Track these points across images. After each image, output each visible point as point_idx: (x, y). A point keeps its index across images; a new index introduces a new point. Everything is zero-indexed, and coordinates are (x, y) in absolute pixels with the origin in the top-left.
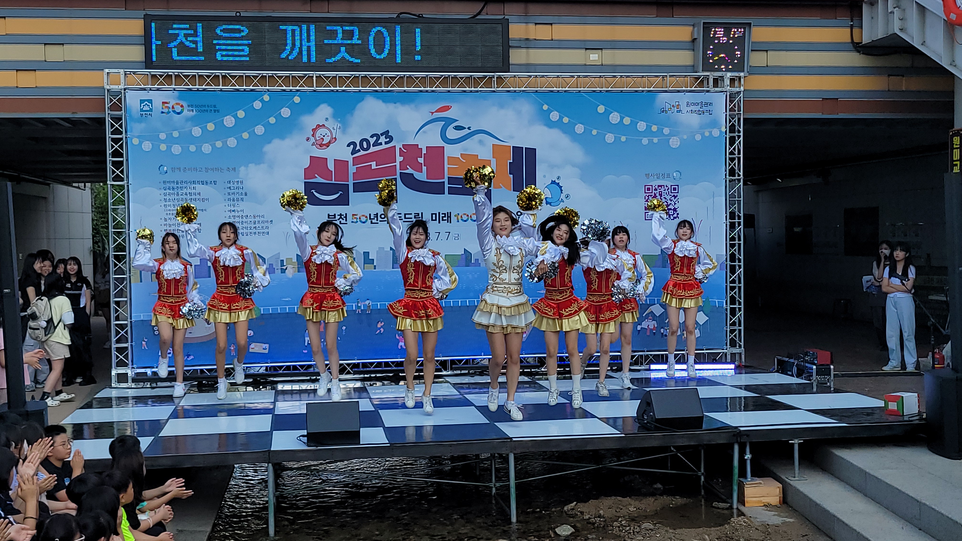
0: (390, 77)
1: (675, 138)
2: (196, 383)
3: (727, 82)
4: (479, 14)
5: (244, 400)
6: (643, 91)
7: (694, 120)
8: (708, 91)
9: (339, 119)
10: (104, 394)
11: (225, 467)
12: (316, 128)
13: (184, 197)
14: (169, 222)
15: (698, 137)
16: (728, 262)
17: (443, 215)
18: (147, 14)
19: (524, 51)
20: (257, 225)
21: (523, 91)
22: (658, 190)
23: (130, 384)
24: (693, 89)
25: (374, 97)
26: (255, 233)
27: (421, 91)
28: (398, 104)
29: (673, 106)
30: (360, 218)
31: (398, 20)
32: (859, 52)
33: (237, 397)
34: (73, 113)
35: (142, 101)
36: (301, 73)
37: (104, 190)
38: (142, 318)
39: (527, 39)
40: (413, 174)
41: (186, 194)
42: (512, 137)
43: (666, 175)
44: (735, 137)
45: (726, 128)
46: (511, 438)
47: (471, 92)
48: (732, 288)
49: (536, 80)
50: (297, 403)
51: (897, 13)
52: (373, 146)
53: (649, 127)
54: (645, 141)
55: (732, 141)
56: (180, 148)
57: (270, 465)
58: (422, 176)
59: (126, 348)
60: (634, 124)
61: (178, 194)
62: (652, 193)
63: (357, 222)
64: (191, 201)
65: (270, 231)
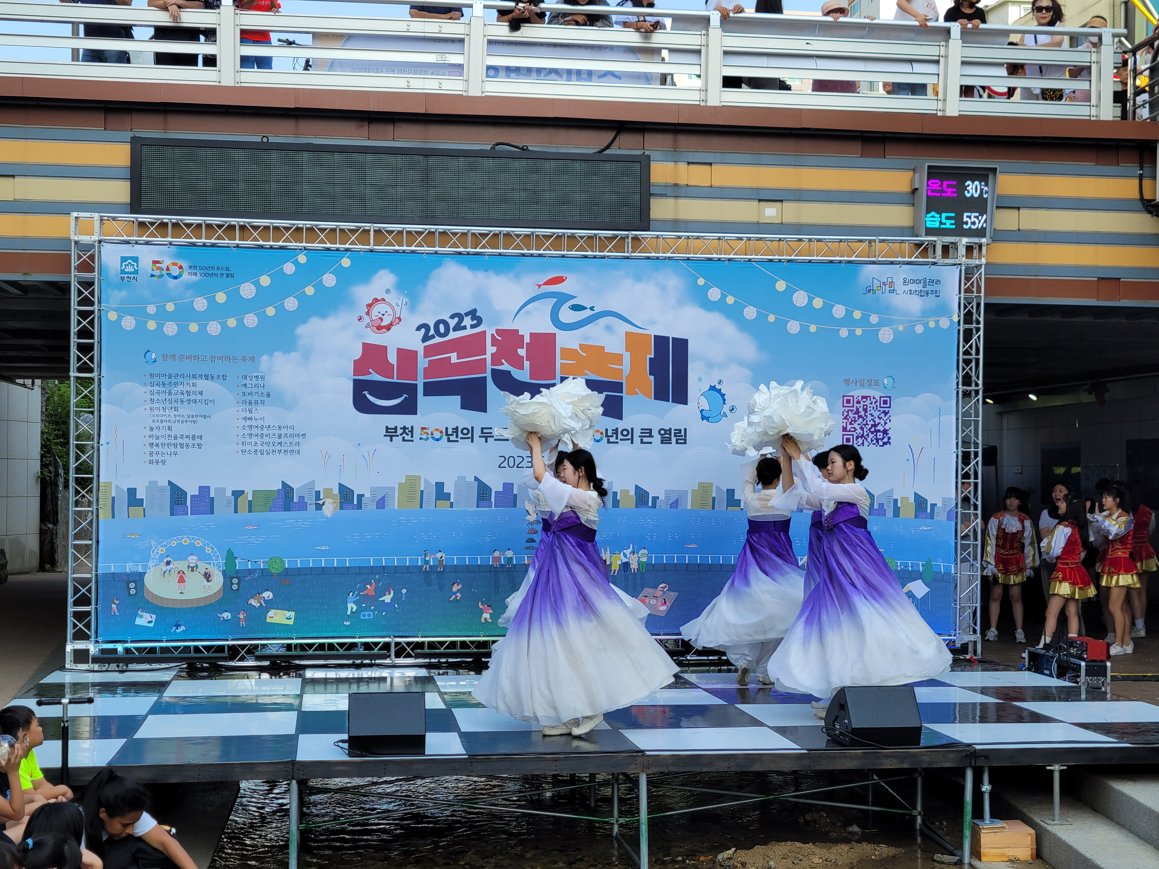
0: (480, 234)
1: (886, 328)
2: (187, 666)
3: (962, 251)
4: (608, 147)
5: (256, 691)
6: (840, 262)
7: (914, 304)
8: (934, 264)
9: (406, 292)
10: (54, 678)
12: (372, 304)
13: (180, 397)
14: (156, 432)
15: (919, 329)
16: (959, 510)
18: (135, 137)
19: (671, 201)
20: (283, 440)
21: (670, 258)
22: (862, 403)
23: (91, 665)
24: (913, 259)
25: (457, 261)
26: (280, 452)
27: (523, 255)
28: (490, 273)
29: (885, 284)
30: (432, 433)
31: (493, 153)
32: (1150, 213)
34: (25, 274)
35: (124, 259)
36: (352, 225)
38: (112, 570)
39: (676, 185)
40: (510, 372)
41: (182, 393)
42: (653, 323)
43: (873, 382)
44: (971, 330)
45: (959, 316)
46: (643, 751)
47: (595, 257)
48: (964, 548)
49: (687, 243)
50: (334, 697)
52: (454, 331)
53: (849, 314)
54: (844, 333)
55: (968, 335)
56: (176, 327)
57: (294, 782)
58: (523, 375)
59: (88, 613)
60: (828, 308)
61: (170, 393)
62: (853, 406)
63: (427, 439)
64: (189, 403)
65: (302, 448)
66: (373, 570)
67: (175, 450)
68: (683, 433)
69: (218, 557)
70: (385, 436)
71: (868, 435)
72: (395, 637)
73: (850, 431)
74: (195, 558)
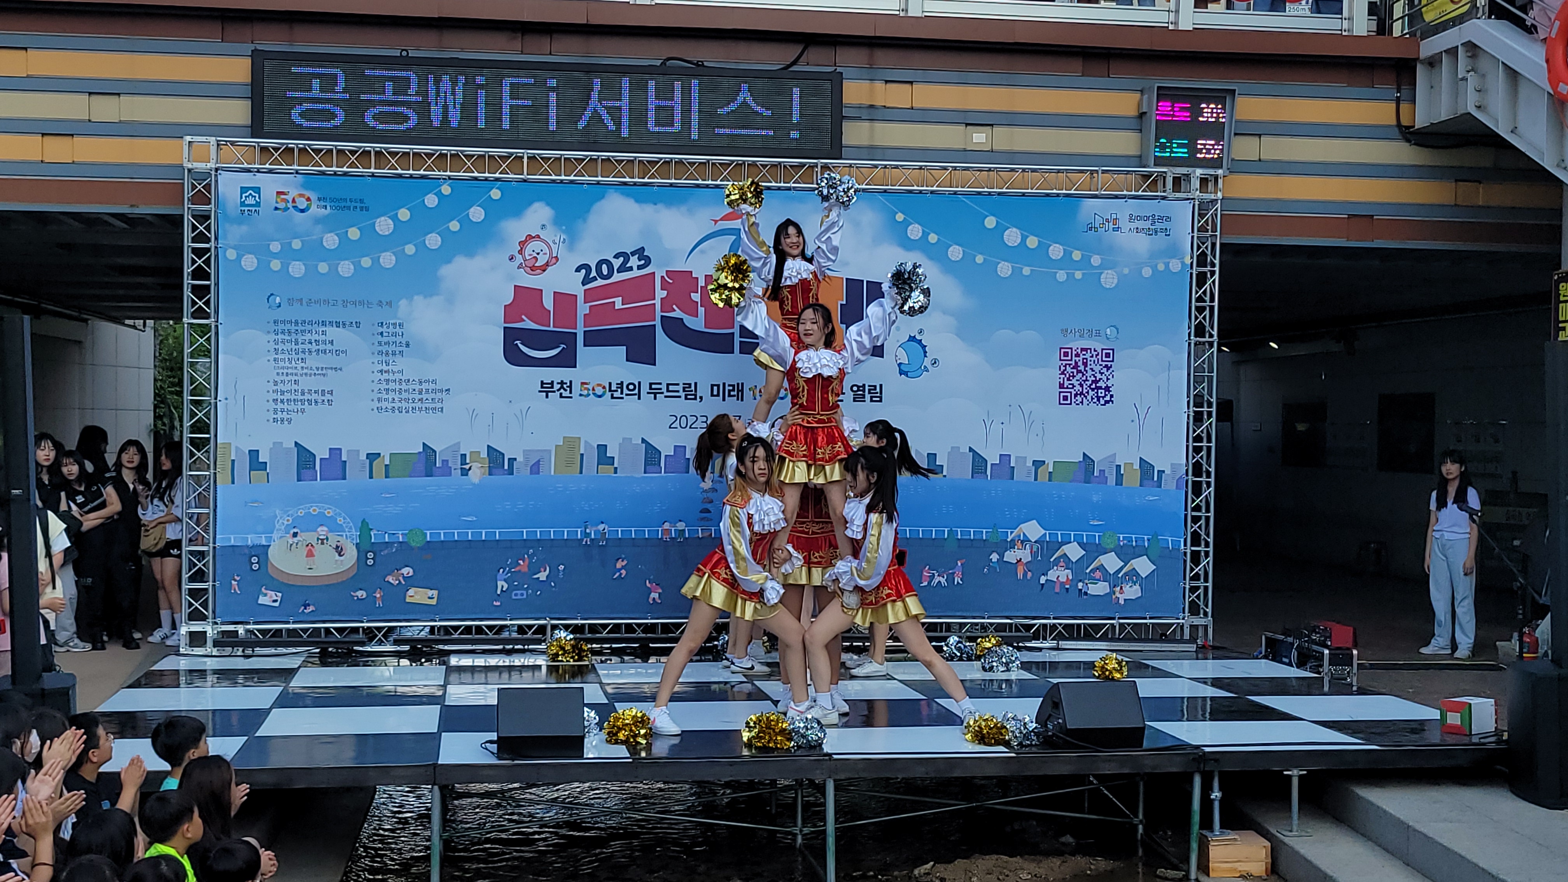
0: (648, 161)
1: (1109, 271)
2: (318, 650)
3: (1196, 184)
4: (794, 63)
5: (396, 680)
6: (1058, 195)
7: (1141, 244)
8: (1164, 198)
9: (564, 228)
10: (166, 664)
11: (361, 789)
12: (526, 241)
13: (307, 346)
14: (280, 387)
15: (1147, 272)
16: (1190, 477)
17: (731, 388)
18: (256, 50)
19: (867, 124)
20: (424, 396)
21: (864, 190)
22: (1082, 356)
23: (209, 649)
24: (1140, 193)
25: (622, 194)
26: (420, 409)
27: (698, 186)
28: (660, 206)
29: (1107, 221)
30: (593, 389)
31: (663, 71)
32: (1408, 141)
33: (382, 676)
34: (132, 206)
35: (244, 190)
36: (503, 151)
37: (175, 331)
38: (232, 543)
39: (872, 106)
40: (682, 319)
41: (311, 343)
43: (1094, 332)
44: (1205, 273)
45: (1192, 258)
46: (830, 755)
47: (779, 189)
48: (1195, 520)
49: (885, 173)
50: (482, 688)
51: (1472, 80)
52: (618, 272)
53: (1067, 254)
54: (1061, 276)
55: (1202, 279)
56: (303, 267)
57: (436, 787)
58: (697, 323)
59: (206, 589)
60: (1043, 247)
61: (297, 343)
62: (1071, 360)
63: (589, 395)
64: (318, 354)
65: (445, 405)
66: (526, 543)
67: (303, 407)
68: (878, 390)
69: (351, 528)
70: (540, 391)
71: (1088, 393)
72: (552, 619)
73: (1067, 388)
74: (325, 529)
